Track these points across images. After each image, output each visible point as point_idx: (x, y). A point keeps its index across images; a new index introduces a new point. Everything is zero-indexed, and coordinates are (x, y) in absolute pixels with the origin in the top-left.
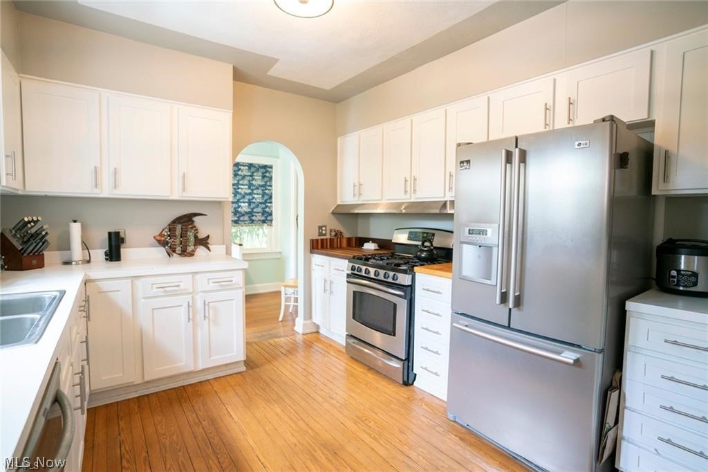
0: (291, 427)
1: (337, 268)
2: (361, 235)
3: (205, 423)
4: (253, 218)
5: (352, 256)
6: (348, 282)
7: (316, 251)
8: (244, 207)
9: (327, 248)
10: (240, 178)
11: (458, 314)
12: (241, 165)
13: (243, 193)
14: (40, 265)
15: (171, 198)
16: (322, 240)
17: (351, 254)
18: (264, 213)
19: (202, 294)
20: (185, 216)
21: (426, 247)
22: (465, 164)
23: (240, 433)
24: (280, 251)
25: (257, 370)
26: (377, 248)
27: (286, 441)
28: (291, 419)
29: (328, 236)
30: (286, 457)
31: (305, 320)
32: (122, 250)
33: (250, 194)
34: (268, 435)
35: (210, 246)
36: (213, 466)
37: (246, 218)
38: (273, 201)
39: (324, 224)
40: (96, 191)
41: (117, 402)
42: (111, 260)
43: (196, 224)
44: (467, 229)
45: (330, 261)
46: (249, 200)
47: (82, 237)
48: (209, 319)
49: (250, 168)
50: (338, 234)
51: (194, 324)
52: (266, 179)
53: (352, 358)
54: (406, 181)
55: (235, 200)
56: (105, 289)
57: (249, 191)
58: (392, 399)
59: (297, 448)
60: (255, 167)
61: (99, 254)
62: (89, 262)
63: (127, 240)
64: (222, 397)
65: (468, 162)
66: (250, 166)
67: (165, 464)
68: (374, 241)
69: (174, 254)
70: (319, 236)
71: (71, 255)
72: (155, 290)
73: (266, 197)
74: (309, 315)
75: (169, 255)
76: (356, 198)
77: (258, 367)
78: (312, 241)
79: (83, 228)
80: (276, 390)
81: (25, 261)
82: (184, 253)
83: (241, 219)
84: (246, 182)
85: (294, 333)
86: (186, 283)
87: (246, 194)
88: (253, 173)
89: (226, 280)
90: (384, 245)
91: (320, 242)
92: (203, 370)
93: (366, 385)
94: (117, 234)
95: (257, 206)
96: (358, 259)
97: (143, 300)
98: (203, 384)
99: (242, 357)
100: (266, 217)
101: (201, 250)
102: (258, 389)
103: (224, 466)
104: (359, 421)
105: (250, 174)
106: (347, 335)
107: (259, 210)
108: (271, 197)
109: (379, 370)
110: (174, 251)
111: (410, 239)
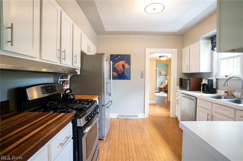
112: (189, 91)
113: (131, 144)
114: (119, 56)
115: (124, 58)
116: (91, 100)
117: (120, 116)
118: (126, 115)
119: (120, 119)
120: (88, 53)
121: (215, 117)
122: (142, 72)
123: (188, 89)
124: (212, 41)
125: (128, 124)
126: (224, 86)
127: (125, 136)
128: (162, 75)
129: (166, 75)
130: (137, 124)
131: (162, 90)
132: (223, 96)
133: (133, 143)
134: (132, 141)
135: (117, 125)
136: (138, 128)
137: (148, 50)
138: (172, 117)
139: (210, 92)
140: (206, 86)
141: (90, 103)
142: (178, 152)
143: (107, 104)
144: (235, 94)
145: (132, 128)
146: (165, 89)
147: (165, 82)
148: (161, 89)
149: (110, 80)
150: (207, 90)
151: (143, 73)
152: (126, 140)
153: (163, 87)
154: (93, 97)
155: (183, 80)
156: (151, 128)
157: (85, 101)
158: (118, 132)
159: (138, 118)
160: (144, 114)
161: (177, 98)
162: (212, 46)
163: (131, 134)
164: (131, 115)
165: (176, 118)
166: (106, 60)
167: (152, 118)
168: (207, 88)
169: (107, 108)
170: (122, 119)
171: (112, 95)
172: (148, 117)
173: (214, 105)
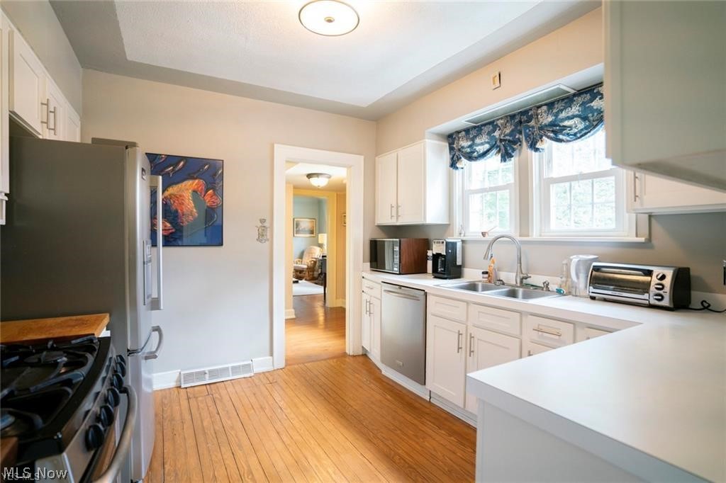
112: (400, 274)
113: (250, 472)
114: (182, 163)
115: (199, 171)
116: (85, 338)
117: (188, 377)
118: (210, 371)
119: (188, 390)
120: (45, 134)
121: (476, 339)
122: (263, 221)
123: (395, 269)
124: (450, 144)
125: (221, 400)
126: (484, 258)
127: (222, 448)
128: (302, 230)
129: (312, 232)
130: (254, 394)
131: (301, 275)
132: (480, 284)
133: (259, 467)
134: (253, 461)
135: (181, 414)
136: (261, 407)
137: (282, 152)
138: (351, 354)
139: (450, 274)
140: (442, 261)
141: (89, 355)
142: (399, 455)
143: (146, 343)
144: (503, 276)
145: (242, 414)
146: (311, 273)
147: (310, 253)
148: (300, 273)
149: (155, 249)
150: (444, 271)
151: (265, 225)
152: (230, 462)
153: (306, 267)
154: (83, 324)
155: (378, 243)
156: (302, 399)
157: (53, 349)
158: (191, 442)
159: (252, 374)
160: (271, 358)
161: (365, 297)
162: (452, 158)
163: (242, 434)
164: (227, 368)
165: (362, 355)
166: (143, 170)
167: (296, 366)
168: (444, 264)
169: (146, 358)
170: (196, 388)
171: (162, 308)
172: (282, 365)
173: (472, 307)
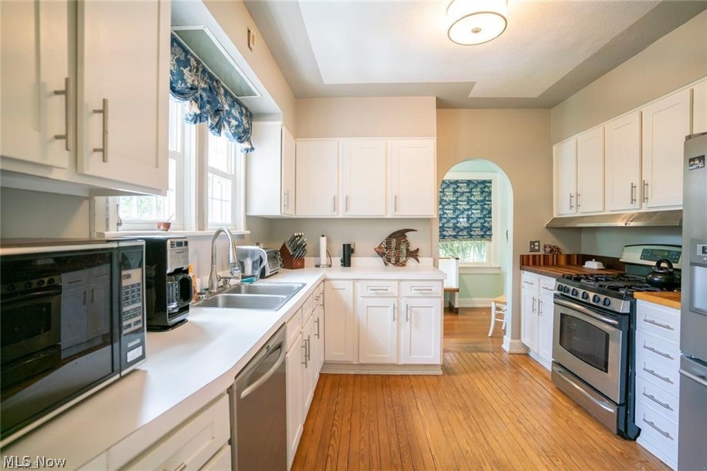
0: (468, 435)
1: (546, 286)
2: (584, 252)
3: (396, 408)
4: (472, 233)
5: (561, 274)
6: (555, 303)
7: (525, 267)
8: (463, 222)
9: (540, 265)
10: (459, 194)
11: (691, 358)
12: (460, 183)
13: (461, 209)
14: (302, 266)
15: (386, 217)
16: (534, 256)
17: (561, 272)
18: (483, 227)
19: (405, 299)
20: (399, 232)
21: (662, 269)
22: (697, 162)
23: (421, 425)
24: (499, 266)
25: (454, 377)
26: (602, 267)
27: (459, 445)
28: (470, 428)
29: (542, 252)
30: (455, 459)
31: (512, 338)
32: (352, 258)
33: (468, 210)
34: (445, 434)
35: (419, 258)
36: (393, 442)
37: (465, 233)
38: (492, 215)
39: (537, 240)
40: (335, 213)
41: (341, 374)
42: (344, 266)
43: (407, 239)
44: (700, 247)
45: (539, 279)
46: (468, 215)
47: (327, 248)
48: (410, 320)
49: (468, 185)
50: (554, 250)
51: (398, 324)
52: (484, 194)
53: (558, 388)
54: (633, 187)
55: (454, 216)
56: (335, 287)
57: (468, 207)
58: (596, 447)
59: (468, 455)
60: (473, 183)
61: (337, 260)
62: (330, 266)
63: (357, 250)
64: (415, 390)
65: (702, 158)
66: (469, 182)
67: (360, 428)
68: (598, 259)
69: (390, 264)
70: (531, 251)
71: (320, 260)
72: (369, 291)
73: (485, 212)
74: (517, 334)
75: (386, 264)
76: (574, 210)
77: (455, 374)
78: (522, 257)
79: (328, 241)
80: (465, 398)
81: (294, 263)
82: (398, 263)
83: (460, 233)
84: (464, 198)
85: (502, 351)
86: (393, 288)
87: (465, 209)
88: (471, 189)
89: (427, 288)
90: (611, 264)
91: (531, 258)
92: (405, 366)
93: (567, 421)
94: (349, 245)
95: (476, 222)
96: (567, 278)
97: (361, 299)
98: (404, 377)
99: (438, 361)
100: (485, 232)
101: (411, 261)
102: (448, 394)
103: (401, 446)
104: (543, 454)
105: (468, 190)
106: (553, 361)
107: (478, 224)
108: (490, 212)
109: (589, 410)
110: (390, 261)
111: (643, 257)
